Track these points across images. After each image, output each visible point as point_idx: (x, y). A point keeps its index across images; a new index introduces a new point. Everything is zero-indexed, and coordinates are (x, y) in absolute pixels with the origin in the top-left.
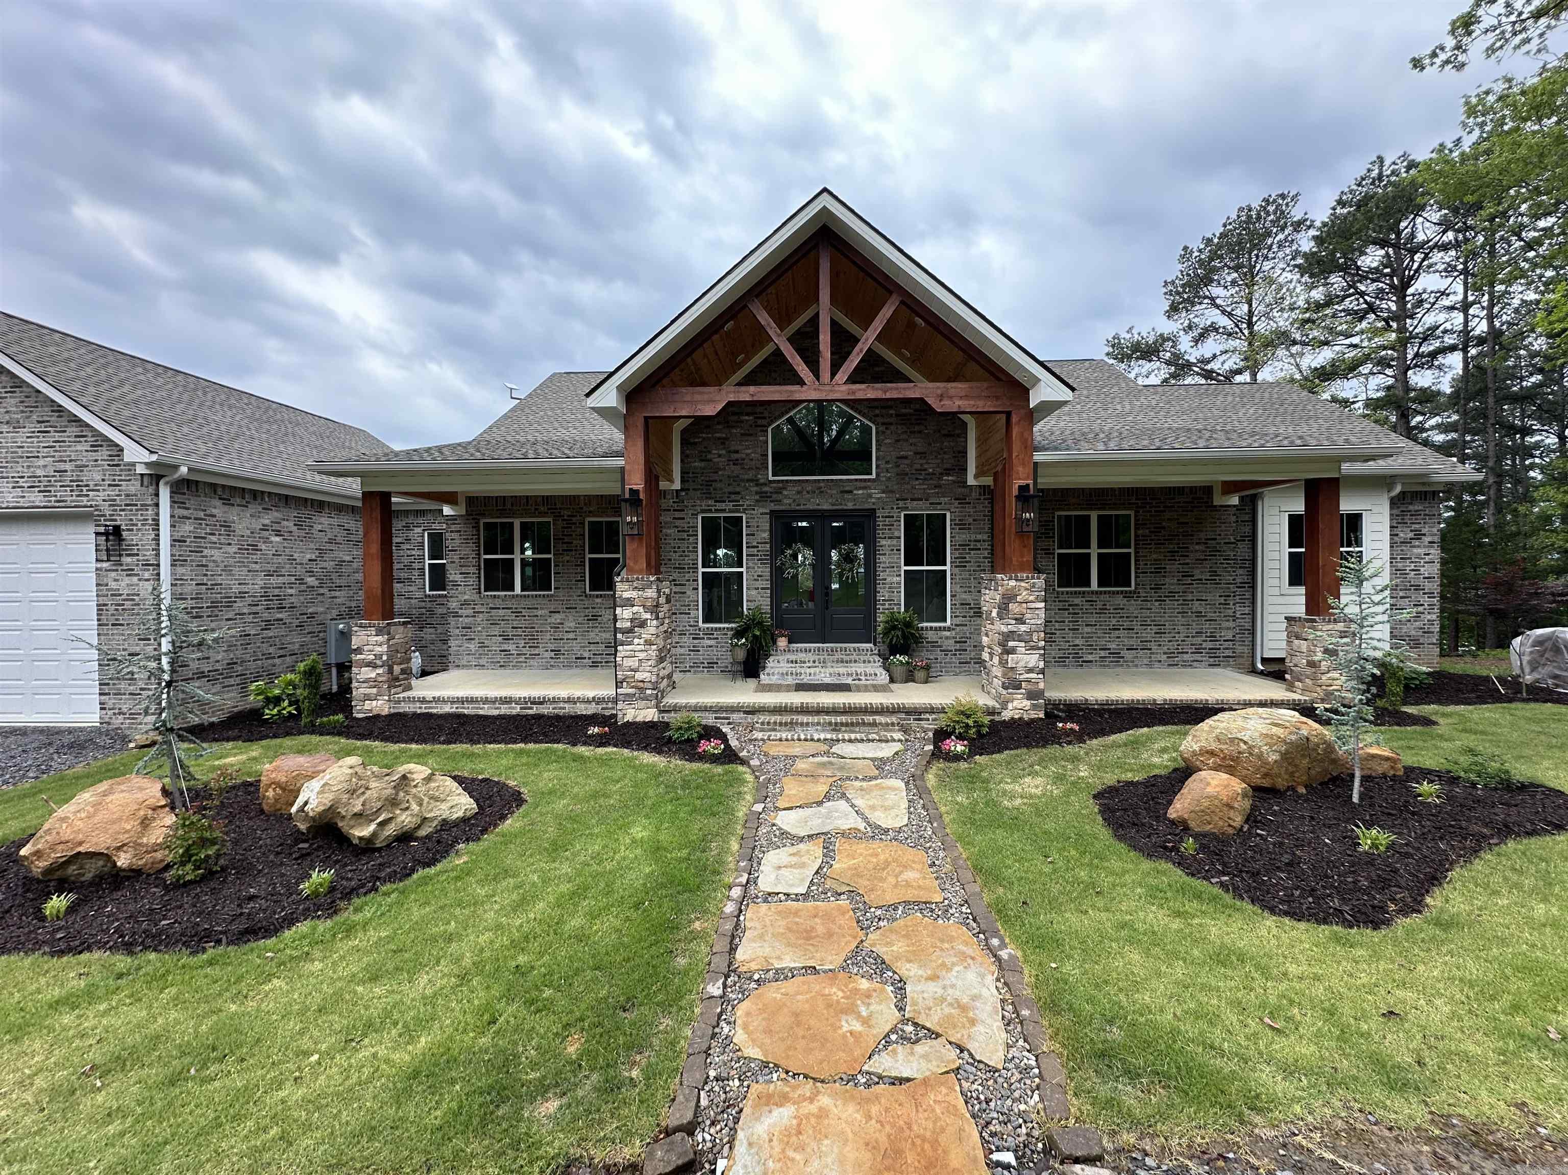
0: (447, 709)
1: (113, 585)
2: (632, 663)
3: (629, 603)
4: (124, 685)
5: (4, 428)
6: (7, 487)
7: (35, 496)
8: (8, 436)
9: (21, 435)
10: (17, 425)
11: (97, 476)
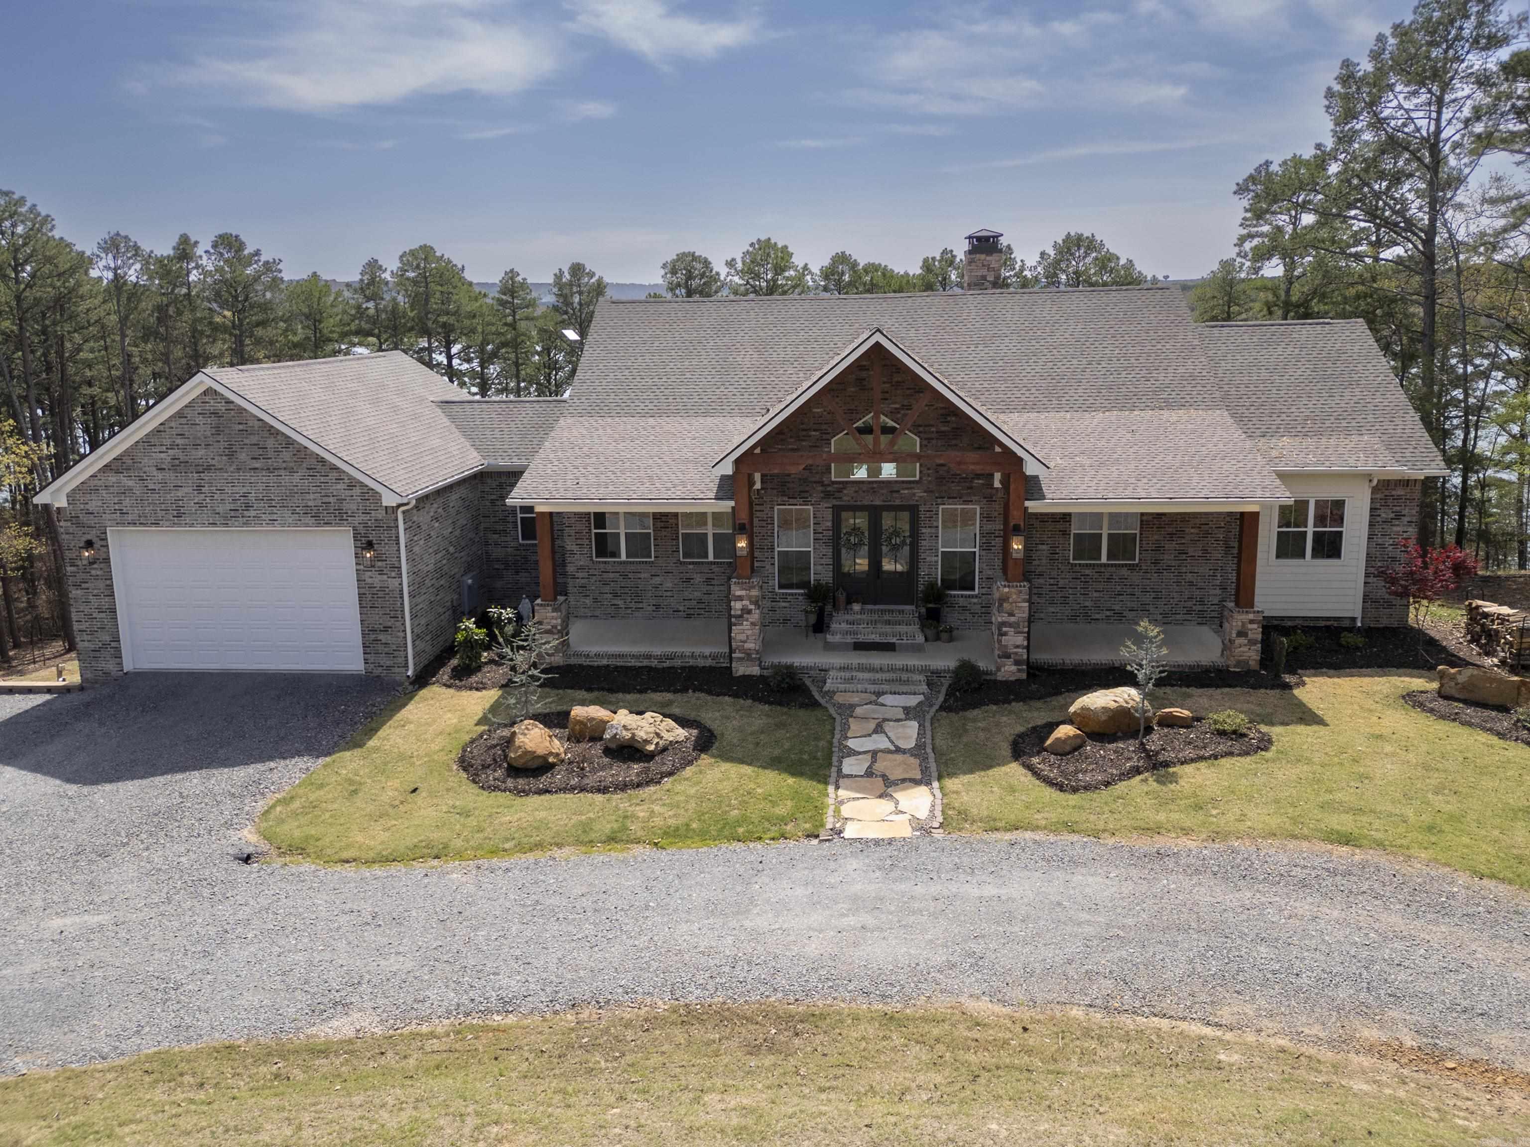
1: (369, 581)
3: (740, 598)
4: (380, 648)
5: (282, 472)
6: (287, 513)
7: (309, 520)
8: (286, 478)
9: (296, 478)
10: (292, 471)
11: (354, 507)
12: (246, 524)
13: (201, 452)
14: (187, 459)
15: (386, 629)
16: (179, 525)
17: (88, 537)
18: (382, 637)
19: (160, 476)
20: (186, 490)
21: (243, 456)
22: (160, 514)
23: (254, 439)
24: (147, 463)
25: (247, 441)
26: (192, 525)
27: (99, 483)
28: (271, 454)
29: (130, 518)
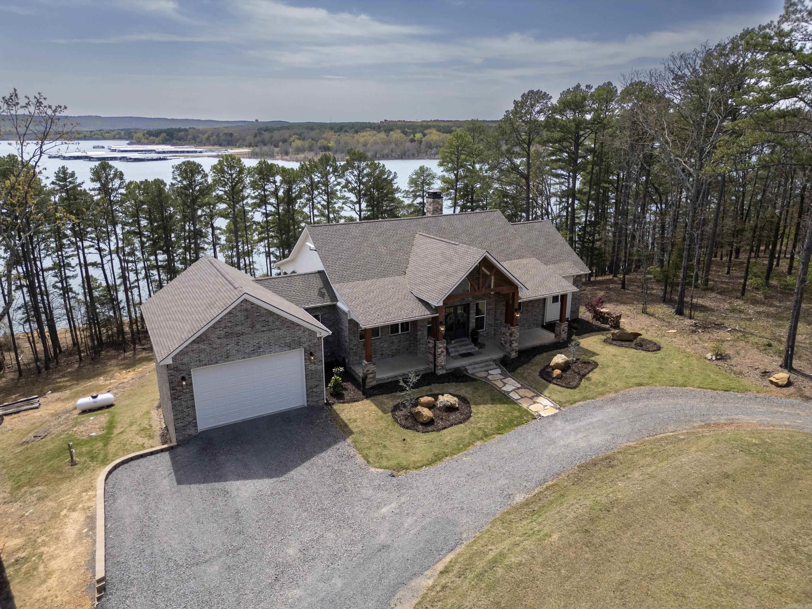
0: (390, 380)
1: (310, 368)
2: (441, 361)
3: (441, 348)
4: (314, 394)
5: (275, 331)
6: (277, 347)
7: (287, 348)
8: (277, 332)
9: (281, 332)
10: (280, 329)
11: (305, 340)
12: (258, 355)
13: (239, 328)
14: (232, 332)
15: (316, 386)
16: (228, 361)
17: (183, 375)
18: (315, 390)
19: (219, 341)
20: (231, 345)
21: (258, 326)
22: (218, 358)
23: (263, 318)
24: (213, 336)
25: (260, 320)
26: (234, 360)
27: (189, 349)
28: (270, 323)
29: (204, 363)
